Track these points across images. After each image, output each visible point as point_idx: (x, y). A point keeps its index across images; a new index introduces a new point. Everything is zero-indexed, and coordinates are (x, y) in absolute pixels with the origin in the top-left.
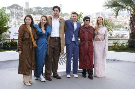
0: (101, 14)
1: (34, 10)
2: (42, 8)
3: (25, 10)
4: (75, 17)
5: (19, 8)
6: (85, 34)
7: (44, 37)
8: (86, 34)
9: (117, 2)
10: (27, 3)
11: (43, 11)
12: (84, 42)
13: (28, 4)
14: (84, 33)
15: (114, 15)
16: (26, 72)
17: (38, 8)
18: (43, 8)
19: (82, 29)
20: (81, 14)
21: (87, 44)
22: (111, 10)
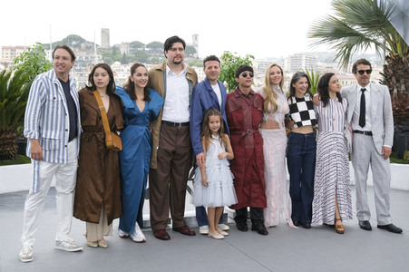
0: (304, 58)
1: (123, 50)
2: (146, 44)
3: (100, 50)
4: (215, 67)
5: (82, 45)
6: (245, 112)
7: (140, 121)
8: (247, 112)
9: (345, 25)
10: (105, 33)
11: (149, 52)
12: (244, 134)
13: (108, 36)
14: (240, 109)
15: (338, 60)
16: (89, 215)
17: (136, 45)
18: (148, 46)
19: (233, 98)
20: (250, 59)
21: (251, 139)
22: (331, 48)
